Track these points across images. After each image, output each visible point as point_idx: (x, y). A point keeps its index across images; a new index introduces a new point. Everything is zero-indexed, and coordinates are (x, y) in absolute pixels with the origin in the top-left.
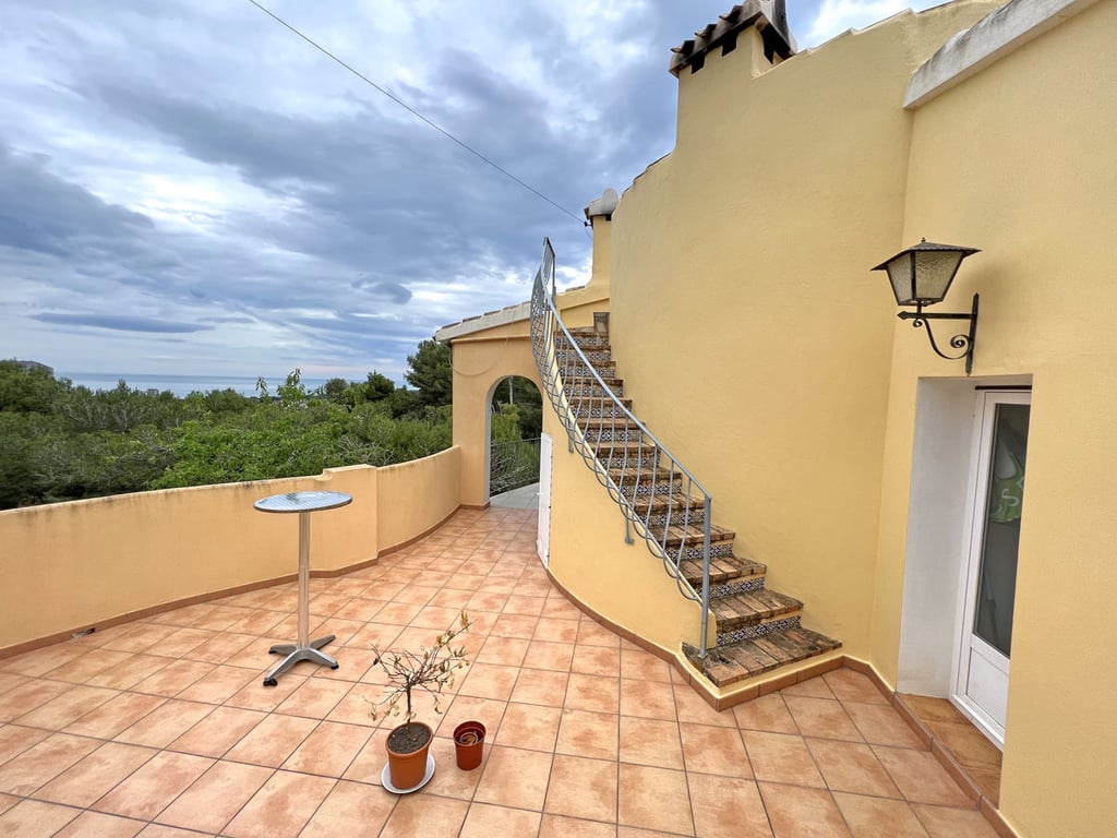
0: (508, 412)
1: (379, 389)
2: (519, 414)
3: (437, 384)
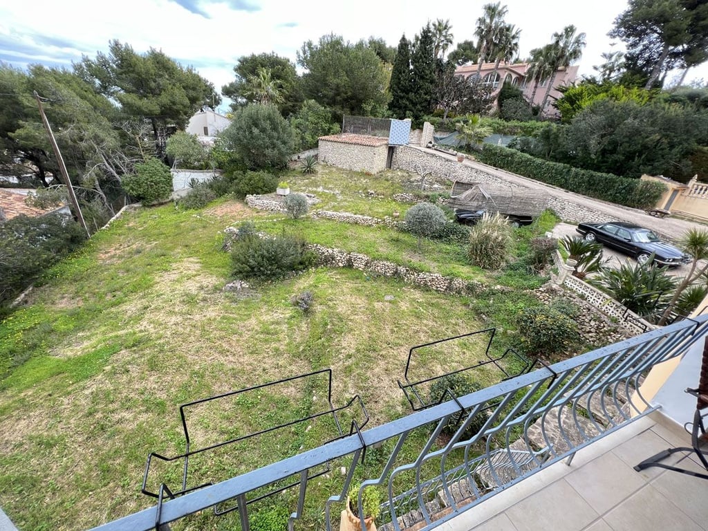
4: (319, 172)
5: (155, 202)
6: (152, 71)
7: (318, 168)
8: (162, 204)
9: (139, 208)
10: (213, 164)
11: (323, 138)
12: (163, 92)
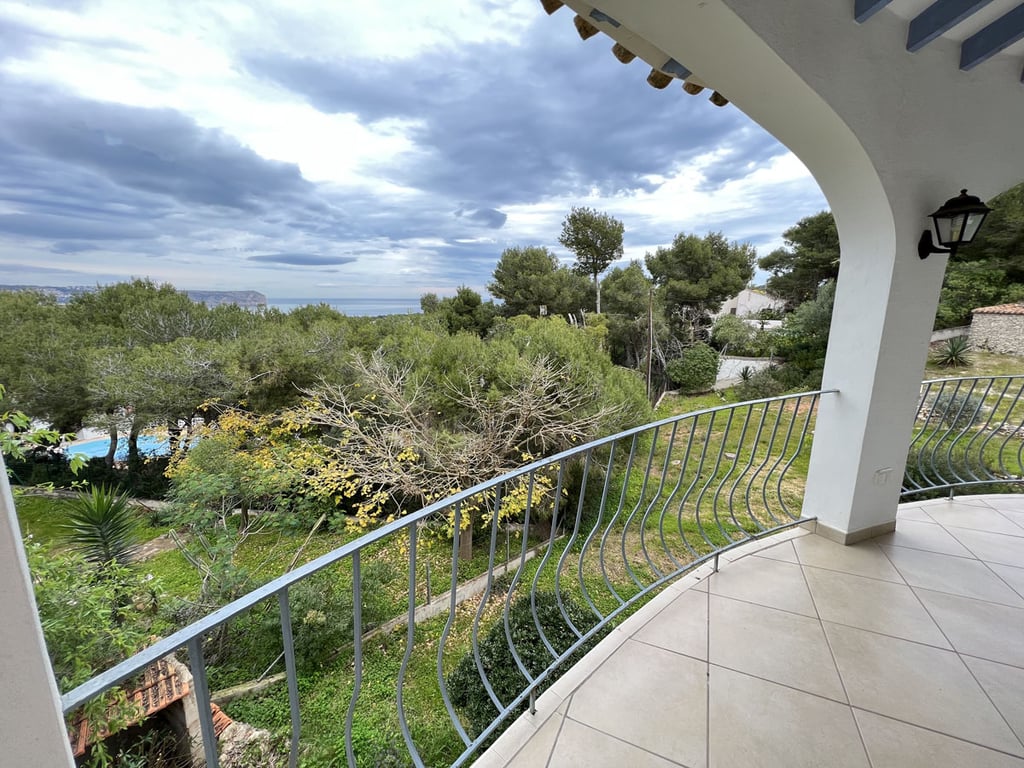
0: (593, 324)
1: (467, 302)
2: (609, 327)
3: (518, 294)
4: (977, 364)
5: (693, 391)
6: (710, 255)
7: (974, 357)
8: (702, 394)
9: (674, 396)
10: (772, 349)
11: (980, 309)
12: (714, 275)
